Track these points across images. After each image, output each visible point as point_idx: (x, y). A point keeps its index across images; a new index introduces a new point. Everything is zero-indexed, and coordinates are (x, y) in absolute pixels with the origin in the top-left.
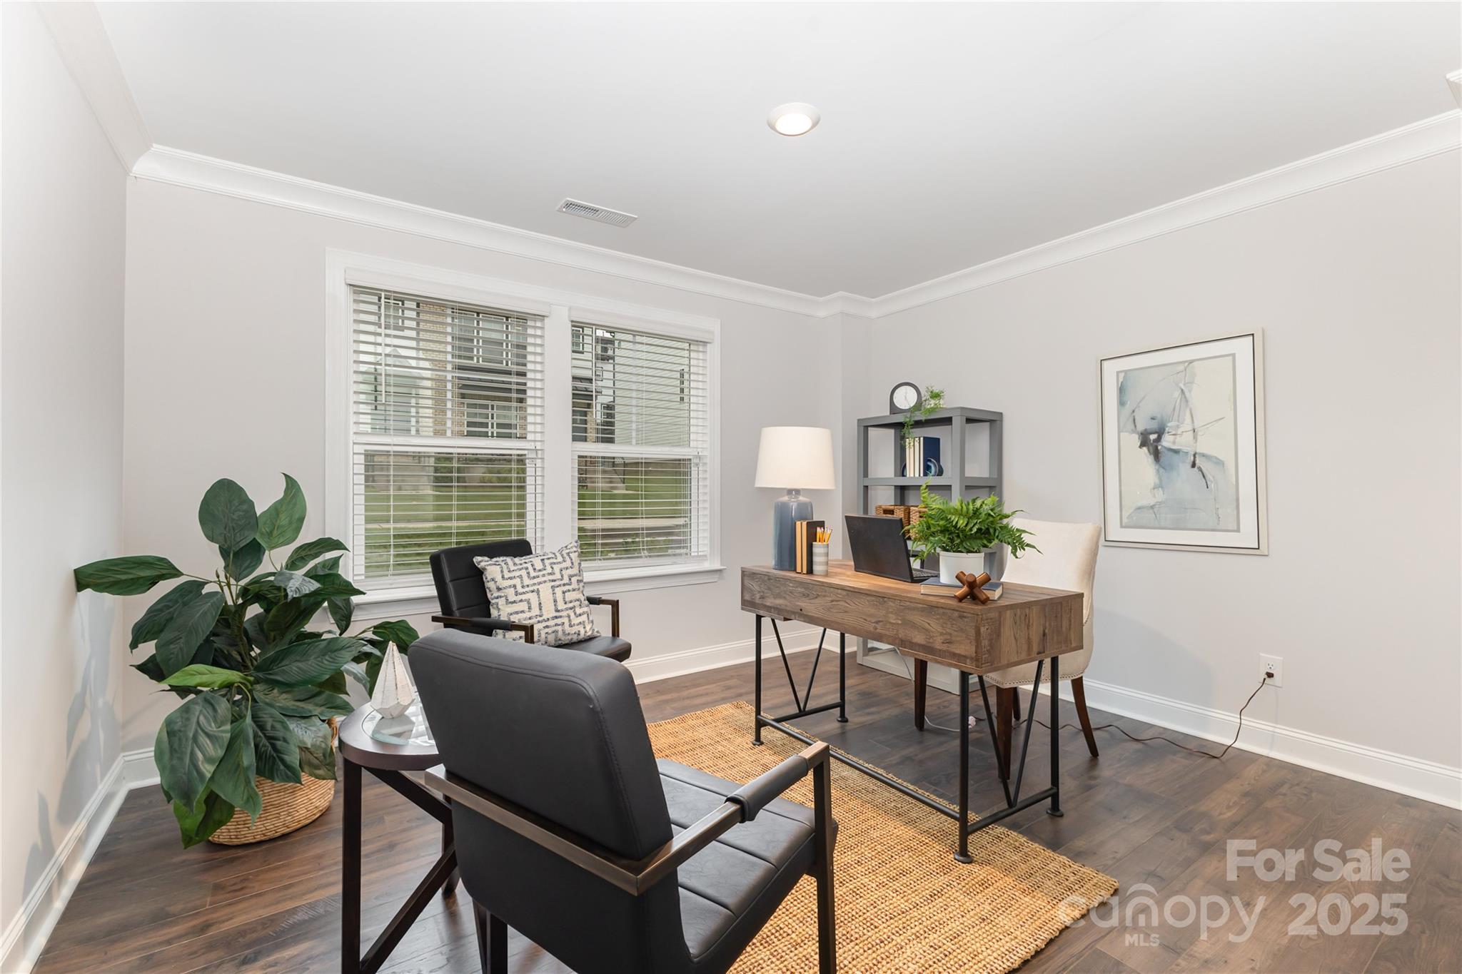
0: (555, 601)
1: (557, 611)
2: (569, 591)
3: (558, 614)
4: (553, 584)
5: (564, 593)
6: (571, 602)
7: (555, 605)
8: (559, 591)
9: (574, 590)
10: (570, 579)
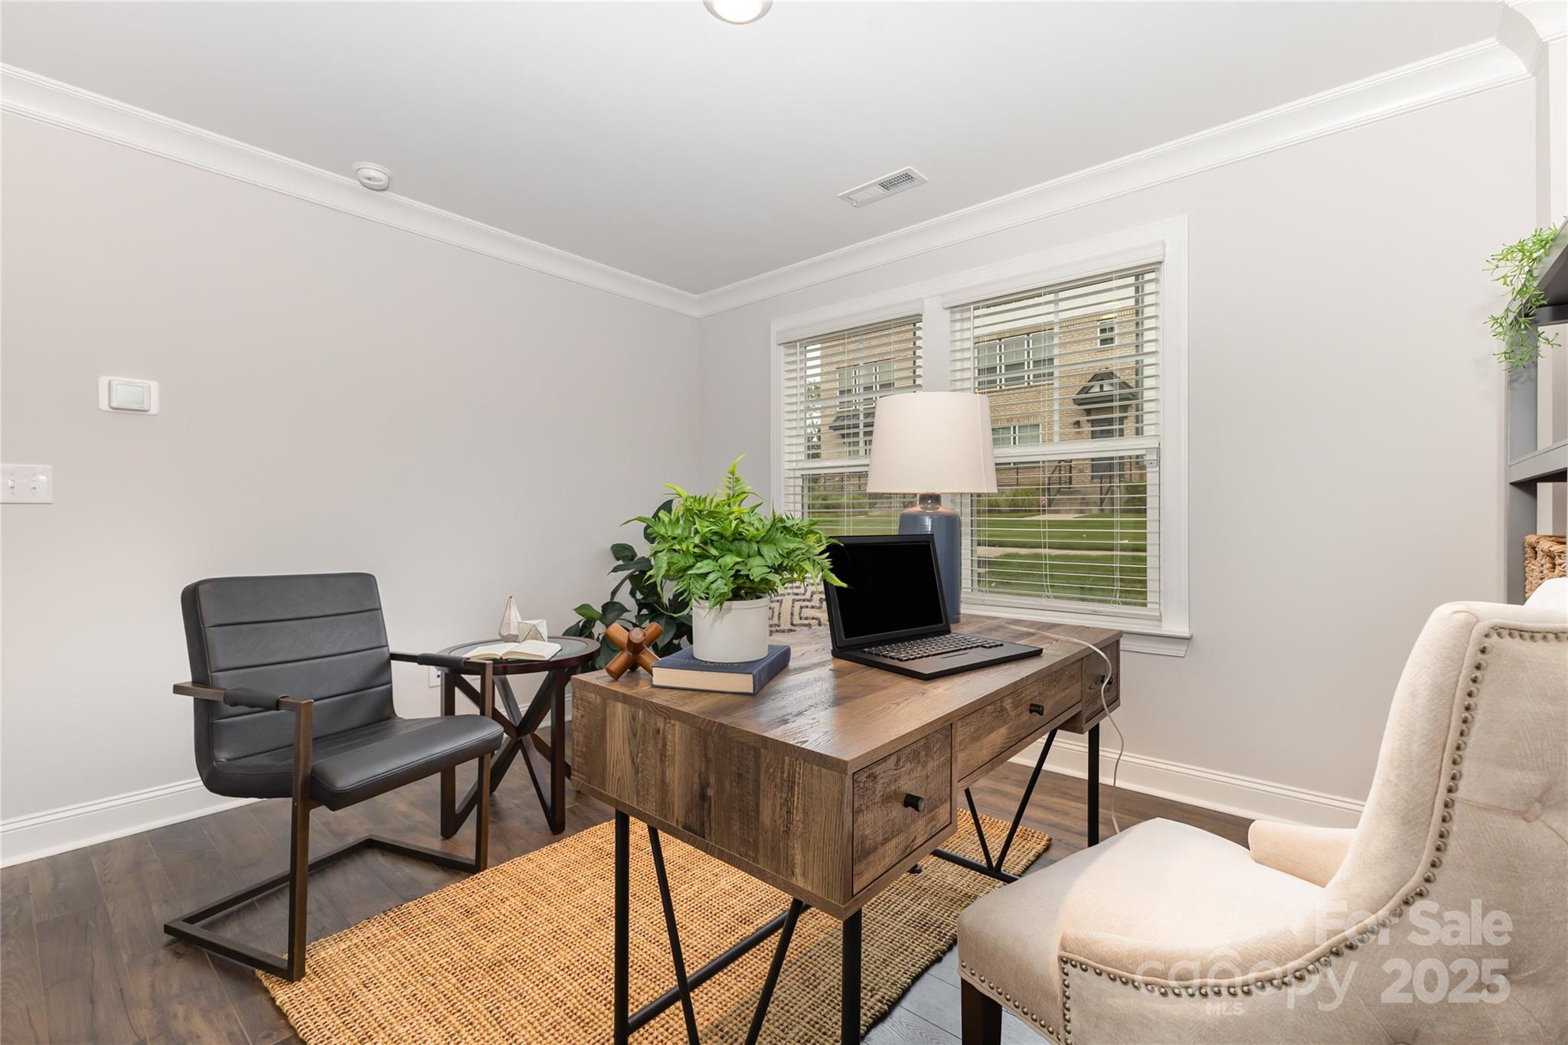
0: (792, 614)
1: (792, 624)
2: (807, 607)
3: (793, 628)
4: (795, 597)
5: (801, 607)
6: (806, 619)
7: (791, 618)
8: (797, 605)
9: (813, 607)
10: (812, 596)
